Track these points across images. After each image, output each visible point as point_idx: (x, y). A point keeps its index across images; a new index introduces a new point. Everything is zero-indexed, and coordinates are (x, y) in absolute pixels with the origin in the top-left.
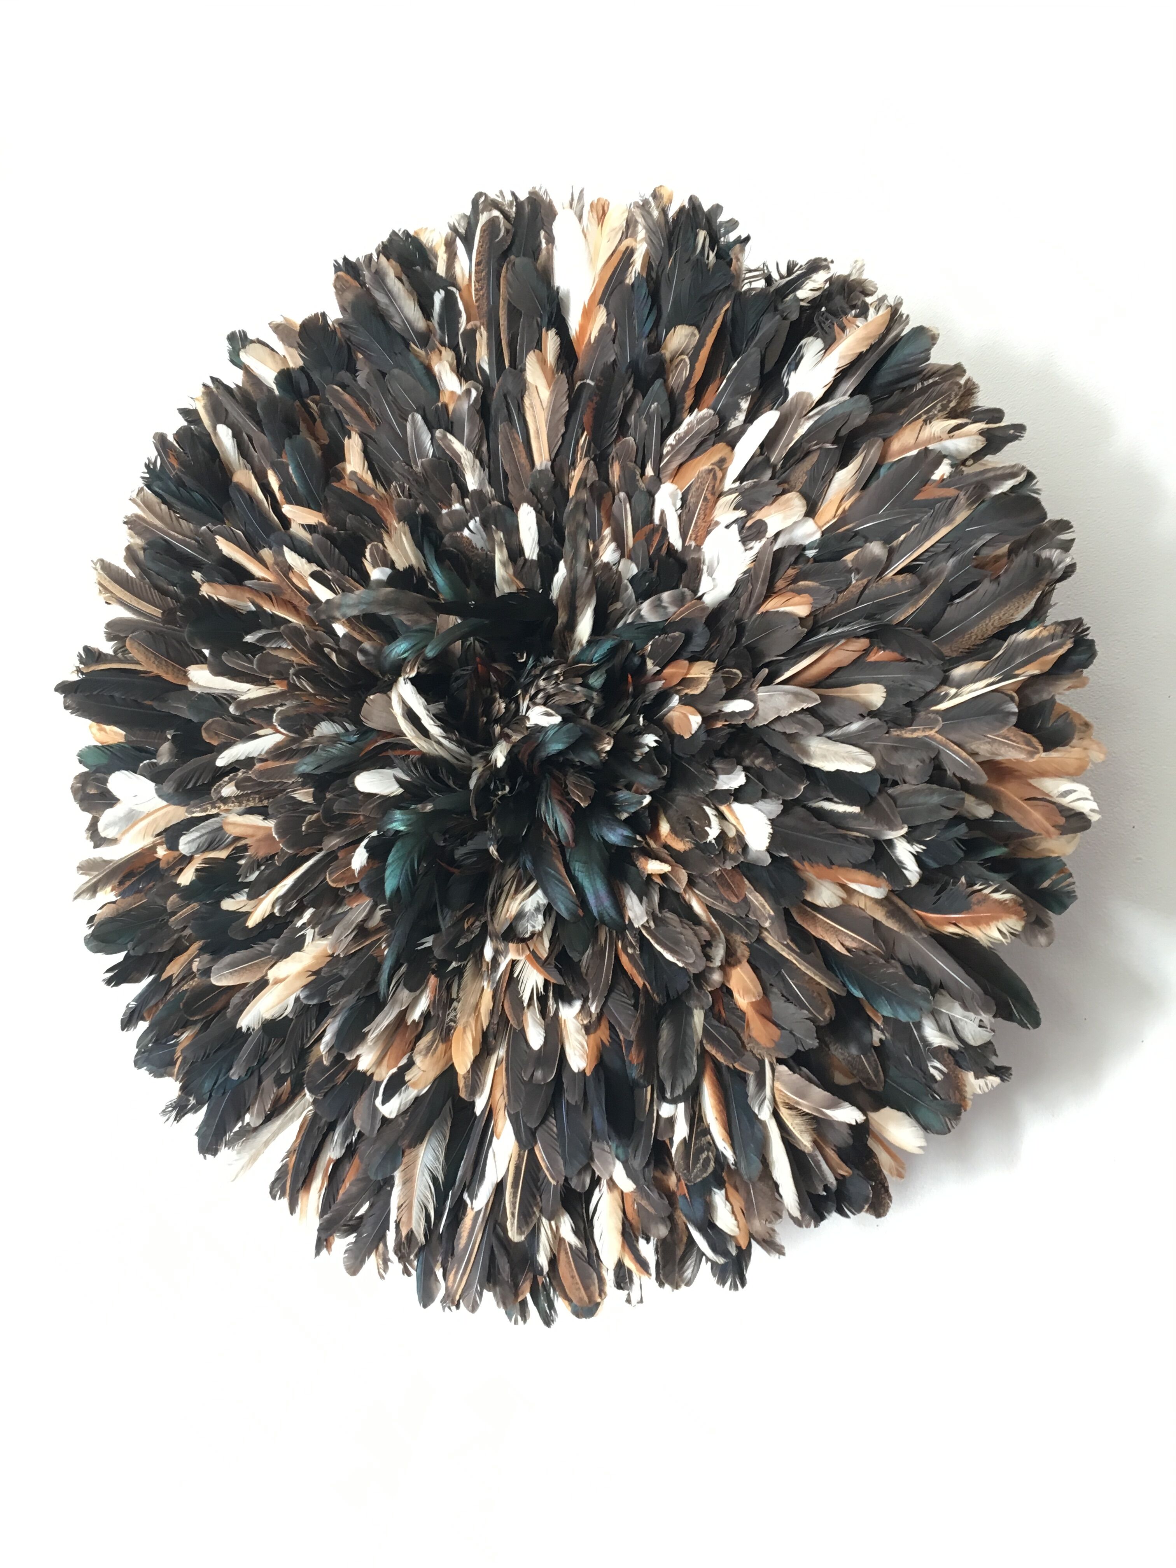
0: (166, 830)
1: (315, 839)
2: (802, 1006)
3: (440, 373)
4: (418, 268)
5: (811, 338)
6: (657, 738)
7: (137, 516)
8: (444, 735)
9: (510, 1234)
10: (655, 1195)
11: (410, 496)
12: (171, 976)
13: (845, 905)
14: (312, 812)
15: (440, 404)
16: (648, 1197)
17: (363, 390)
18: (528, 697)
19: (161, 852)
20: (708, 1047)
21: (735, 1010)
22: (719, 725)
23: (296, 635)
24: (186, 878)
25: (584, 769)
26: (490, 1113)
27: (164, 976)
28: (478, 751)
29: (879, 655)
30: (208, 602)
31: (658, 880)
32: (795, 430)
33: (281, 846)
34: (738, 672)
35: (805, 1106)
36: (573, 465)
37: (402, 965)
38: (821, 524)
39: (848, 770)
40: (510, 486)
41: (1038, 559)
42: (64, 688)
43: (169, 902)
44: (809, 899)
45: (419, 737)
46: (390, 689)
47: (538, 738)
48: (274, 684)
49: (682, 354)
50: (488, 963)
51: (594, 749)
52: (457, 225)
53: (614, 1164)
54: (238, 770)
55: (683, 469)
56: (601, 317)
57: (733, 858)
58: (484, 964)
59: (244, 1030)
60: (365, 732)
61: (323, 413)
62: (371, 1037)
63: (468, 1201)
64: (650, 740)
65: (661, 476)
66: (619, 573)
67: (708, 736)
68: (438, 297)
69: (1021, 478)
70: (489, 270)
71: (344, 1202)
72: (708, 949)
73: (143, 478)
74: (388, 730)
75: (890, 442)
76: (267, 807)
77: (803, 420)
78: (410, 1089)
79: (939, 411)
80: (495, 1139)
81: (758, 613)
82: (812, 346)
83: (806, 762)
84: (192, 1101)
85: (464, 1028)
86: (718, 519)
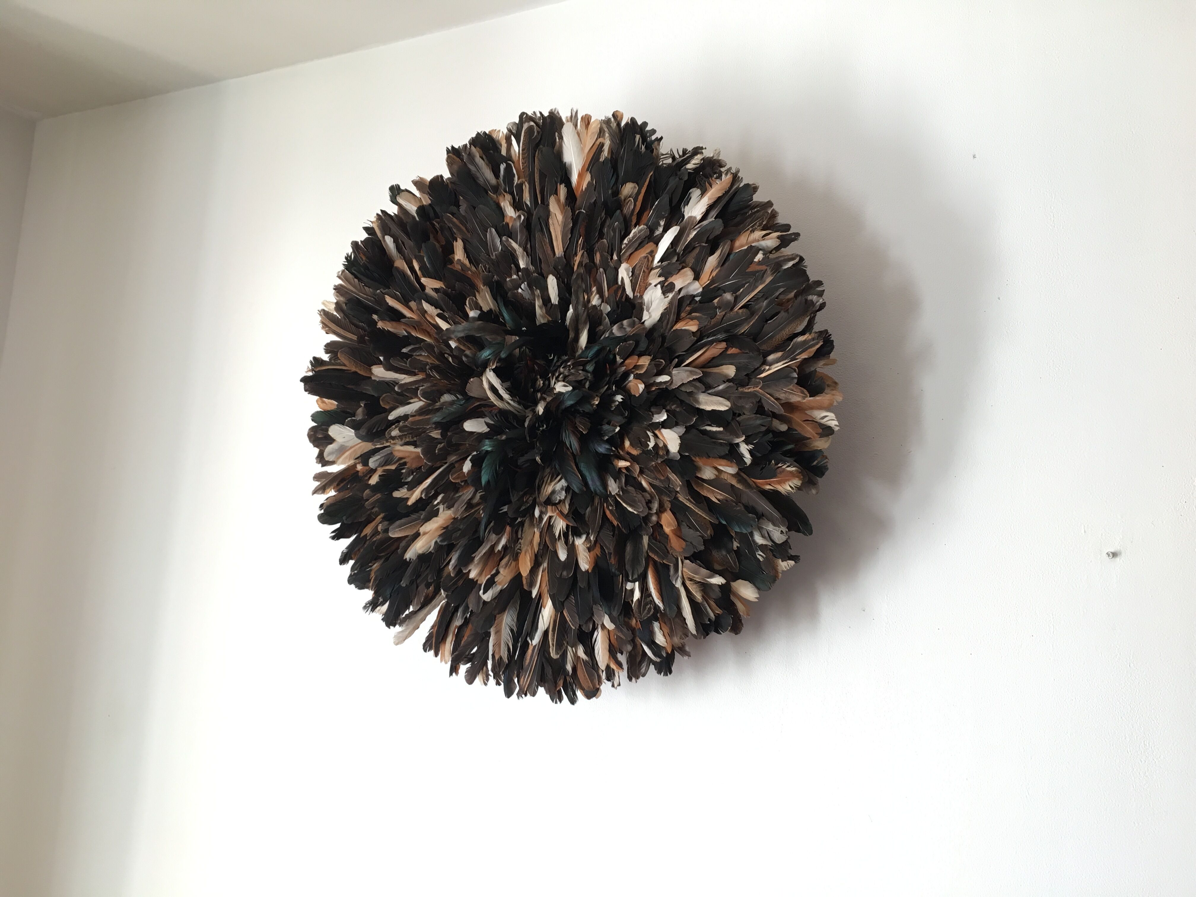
0: (361, 456)
1: (443, 457)
2: (697, 530)
3: (504, 207)
4: (491, 151)
5: (695, 189)
6: (622, 397)
7: (341, 285)
8: (511, 398)
9: (552, 655)
10: (625, 630)
11: (489, 272)
12: (366, 534)
13: (717, 478)
14: (441, 443)
15: (504, 223)
16: (621, 631)
17: (464, 217)
18: (554, 377)
19: (359, 467)
20: (650, 554)
21: (665, 534)
22: (654, 389)
23: (429, 348)
24: (374, 480)
25: (585, 414)
26: (540, 596)
27: (362, 535)
28: (530, 406)
29: (733, 351)
30: (382, 331)
31: (624, 471)
32: (688, 236)
33: (425, 461)
34: (663, 361)
35: (698, 578)
36: (576, 254)
37: (491, 522)
38: (702, 284)
39: (718, 409)
40: (543, 265)
41: (806, 300)
42: (305, 380)
43: (364, 494)
44: (699, 476)
45: (498, 401)
46: (482, 375)
47: (560, 398)
48: (418, 374)
49: (630, 197)
50: (537, 519)
51: (589, 403)
52: (511, 128)
53: (604, 616)
54: (400, 421)
55: (632, 256)
56: (588, 178)
57: (662, 457)
58: (535, 520)
59: (408, 560)
60: (469, 399)
61: (442, 229)
62: (476, 559)
63: (530, 642)
64: (619, 398)
65: (621, 260)
66: (601, 311)
67: (648, 394)
68: (503, 167)
69: (797, 260)
70: (529, 153)
71: (464, 646)
72: (650, 504)
73: (344, 265)
74: (481, 397)
75: (735, 242)
76: (416, 441)
77: (691, 231)
78: (498, 586)
79: (758, 226)
80: (543, 608)
81: (672, 330)
82: (695, 193)
83: (697, 406)
84: (381, 600)
85: (525, 553)
86: (651, 282)
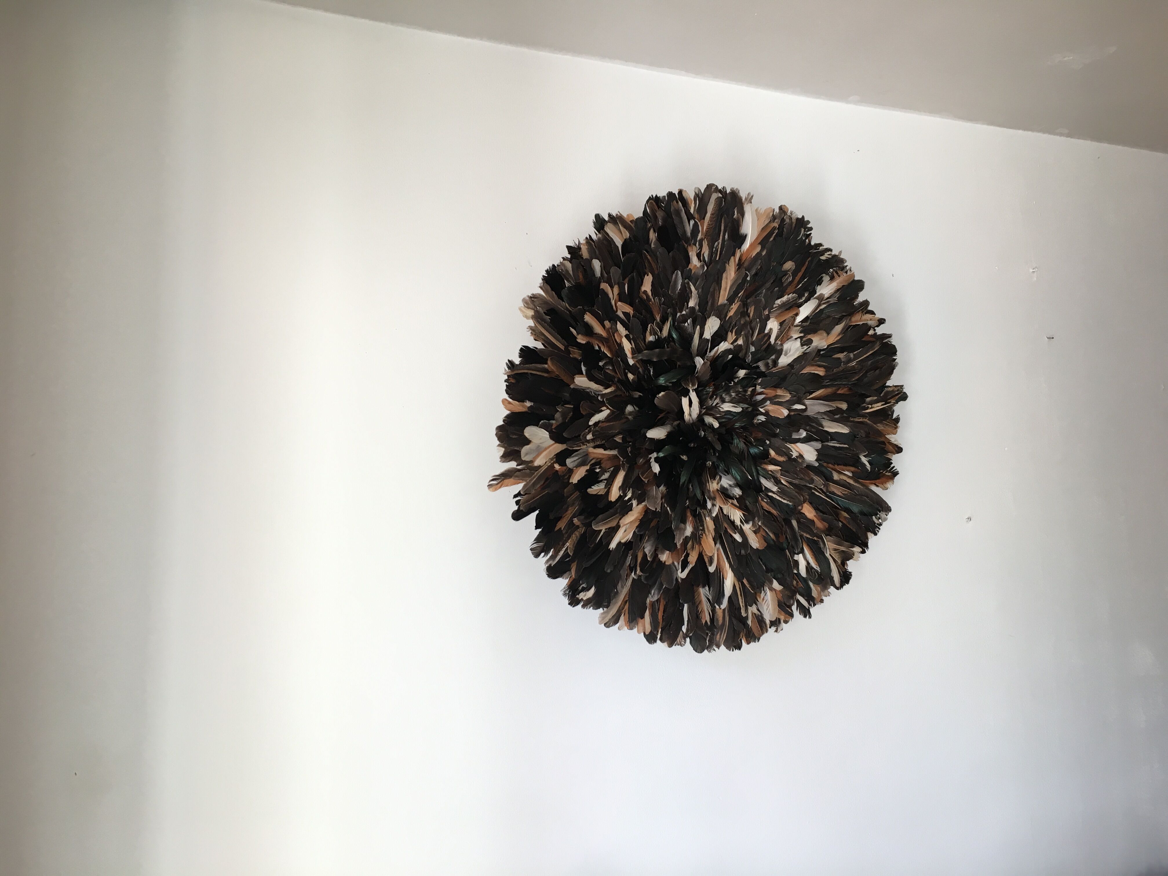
0: (555, 455)
3: (691, 255)
4: (685, 206)
5: (825, 275)
6: (766, 417)
7: (540, 295)
9: (742, 614)
11: (664, 304)
12: (561, 528)
15: (688, 269)
19: (557, 467)
20: (801, 533)
21: (808, 519)
22: (794, 414)
23: (617, 363)
24: (575, 479)
26: (719, 570)
27: (557, 528)
29: (844, 392)
31: (771, 473)
36: (734, 304)
38: (830, 342)
39: (840, 432)
40: (708, 307)
48: (611, 387)
49: (789, 271)
52: (699, 193)
53: (773, 581)
55: (780, 314)
56: (759, 249)
57: (803, 464)
58: (708, 511)
59: (611, 549)
63: (717, 607)
64: (762, 418)
65: (770, 315)
67: (790, 418)
68: (692, 223)
70: (718, 218)
73: (544, 276)
75: (852, 318)
78: (690, 565)
80: (725, 580)
81: (802, 372)
83: (823, 428)
84: (583, 586)
86: (792, 335)
